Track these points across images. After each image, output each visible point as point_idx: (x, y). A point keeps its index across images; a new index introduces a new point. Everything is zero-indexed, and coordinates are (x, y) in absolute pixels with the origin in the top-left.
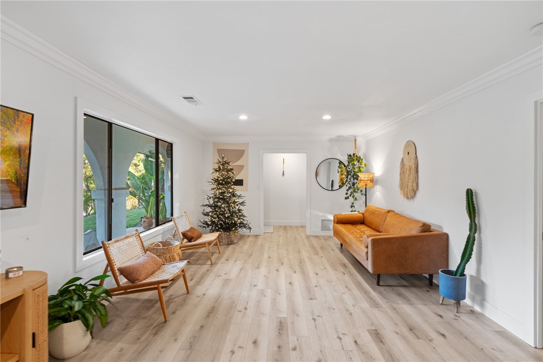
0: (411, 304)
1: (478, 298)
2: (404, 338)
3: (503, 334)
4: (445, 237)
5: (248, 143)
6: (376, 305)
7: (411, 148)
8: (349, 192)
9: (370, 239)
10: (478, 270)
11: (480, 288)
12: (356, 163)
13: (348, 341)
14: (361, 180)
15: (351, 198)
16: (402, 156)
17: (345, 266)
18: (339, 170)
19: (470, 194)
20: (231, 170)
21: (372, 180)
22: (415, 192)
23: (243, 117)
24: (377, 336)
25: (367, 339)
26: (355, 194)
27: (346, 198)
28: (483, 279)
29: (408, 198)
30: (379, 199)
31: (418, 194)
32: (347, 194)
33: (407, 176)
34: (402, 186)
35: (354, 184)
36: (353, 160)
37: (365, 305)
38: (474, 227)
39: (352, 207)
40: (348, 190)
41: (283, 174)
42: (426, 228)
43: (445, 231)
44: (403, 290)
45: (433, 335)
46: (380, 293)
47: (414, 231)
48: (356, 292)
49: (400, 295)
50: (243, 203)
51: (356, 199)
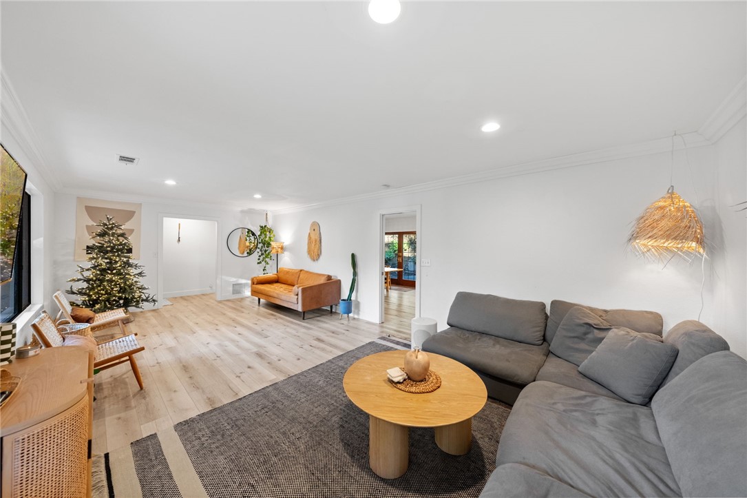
0: (327, 323)
1: (356, 311)
2: (332, 337)
3: (368, 323)
4: (339, 282)
5: (141, 204)
6: (309, 329)
7: (316, 227)
8: (261, 258)
9: (300, 288)
10: (357, 297)
11: (358, 304)
12: (268, 233)
13: (306, 347)
14: (273, 248)
15: (263, 263)
16: (309, 231)
17: (272, 315)
18: (248, 238)
19: (353, 256)
20: (123, 235)
21: (282, 248)
22: (319, 256)
23: (170, 182)
24: (319, 340)
25: (315, 343)
26: (267, 259)
27: (258, 263)
28: (359, 300)
29: (314, 261)
30: (287, 262)
31: (321, 258)
32: (259, 259)
33: (313, 245)
34: (309, 252)
35: (266, 251)
36: (265, 231)
37: (303, 330)
38: (355, 274)
39: (264, 270)
40: (260, 256)
41: (179, 240)
42: (329, 278)
43: (339, 278)
44: (318, 318)
45: (344, 332)
46: (307, 323)
47: (322, 281)
48: (293, 326)
49: (318, 321)
50: (140, 273)
51: (267, 263)
